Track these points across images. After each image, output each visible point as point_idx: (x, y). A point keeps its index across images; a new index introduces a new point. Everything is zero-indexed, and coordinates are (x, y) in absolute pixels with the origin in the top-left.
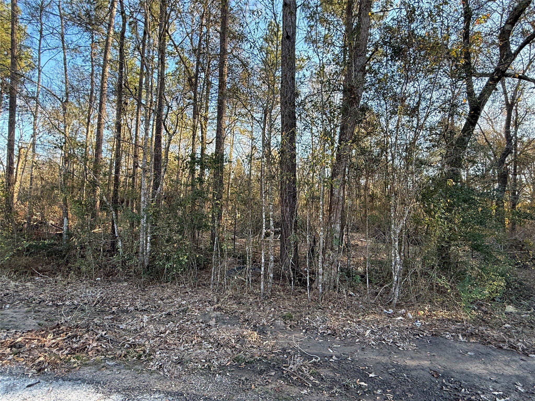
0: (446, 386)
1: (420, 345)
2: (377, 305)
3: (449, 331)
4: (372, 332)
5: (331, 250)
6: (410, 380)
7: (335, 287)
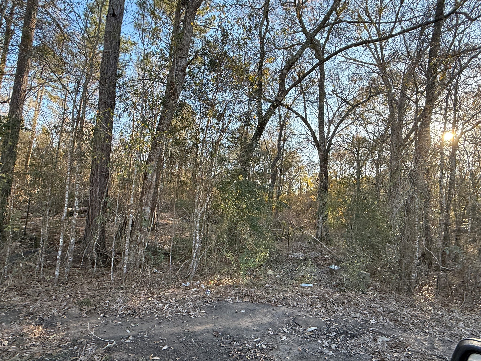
0: (223, 342)
1: (208, 311)
2: (177, 279)
3: (230, 296)
4: (171, 306)
5: (140, 231)
6: (197, 345)
7: (140, 266)
